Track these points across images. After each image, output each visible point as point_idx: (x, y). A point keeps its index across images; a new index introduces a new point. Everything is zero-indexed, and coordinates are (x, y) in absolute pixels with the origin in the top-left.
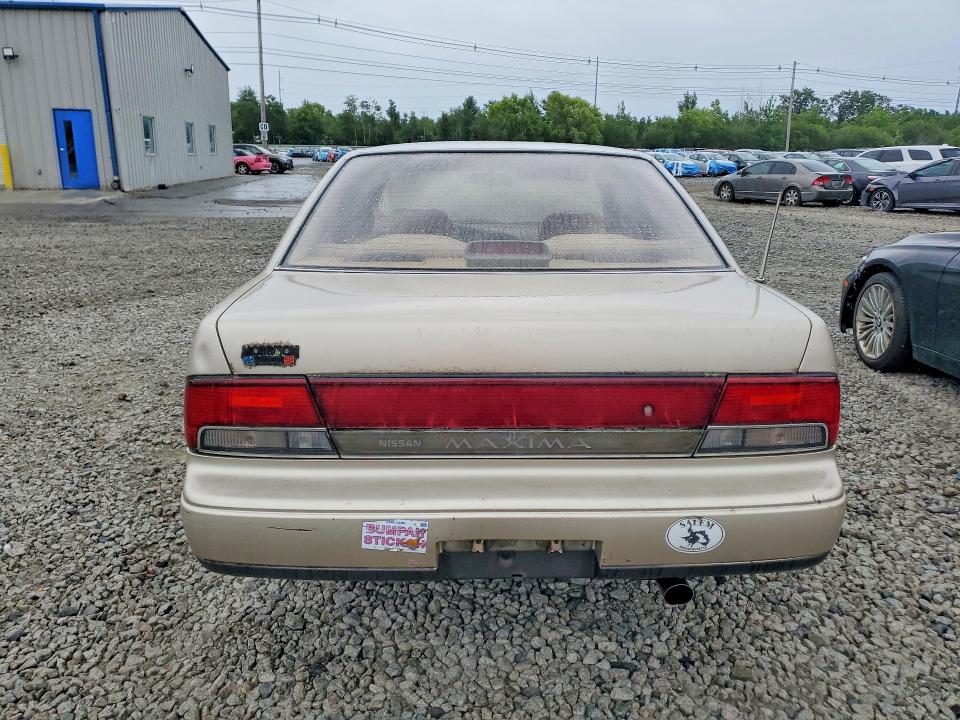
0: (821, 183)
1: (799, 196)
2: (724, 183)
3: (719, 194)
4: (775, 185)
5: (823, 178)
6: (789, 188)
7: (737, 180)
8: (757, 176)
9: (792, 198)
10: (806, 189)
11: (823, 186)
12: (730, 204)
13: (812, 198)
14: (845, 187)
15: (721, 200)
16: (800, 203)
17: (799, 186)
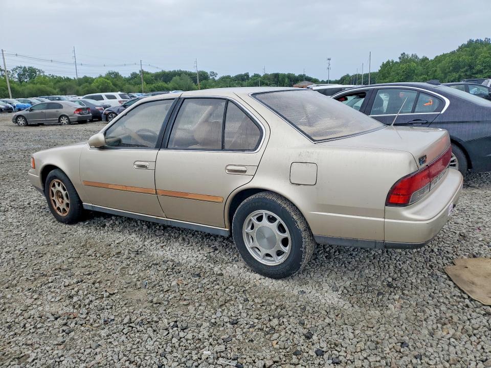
0: (78, 112)
1: (69, 119)
2: (19, 116)
3: (16, 122)
4: (54, 115)
5: (79, 110)
6: (62, 116)
7: (27, 114)
8: (40, 111)
9: (64, 121)
10: (71, 116)
11: (79, 114)
12: (25, 127)
13: (76, 120)
14: (89, 113)
15: (19, 126)
16: (70, 123)
17: (67, 115)
